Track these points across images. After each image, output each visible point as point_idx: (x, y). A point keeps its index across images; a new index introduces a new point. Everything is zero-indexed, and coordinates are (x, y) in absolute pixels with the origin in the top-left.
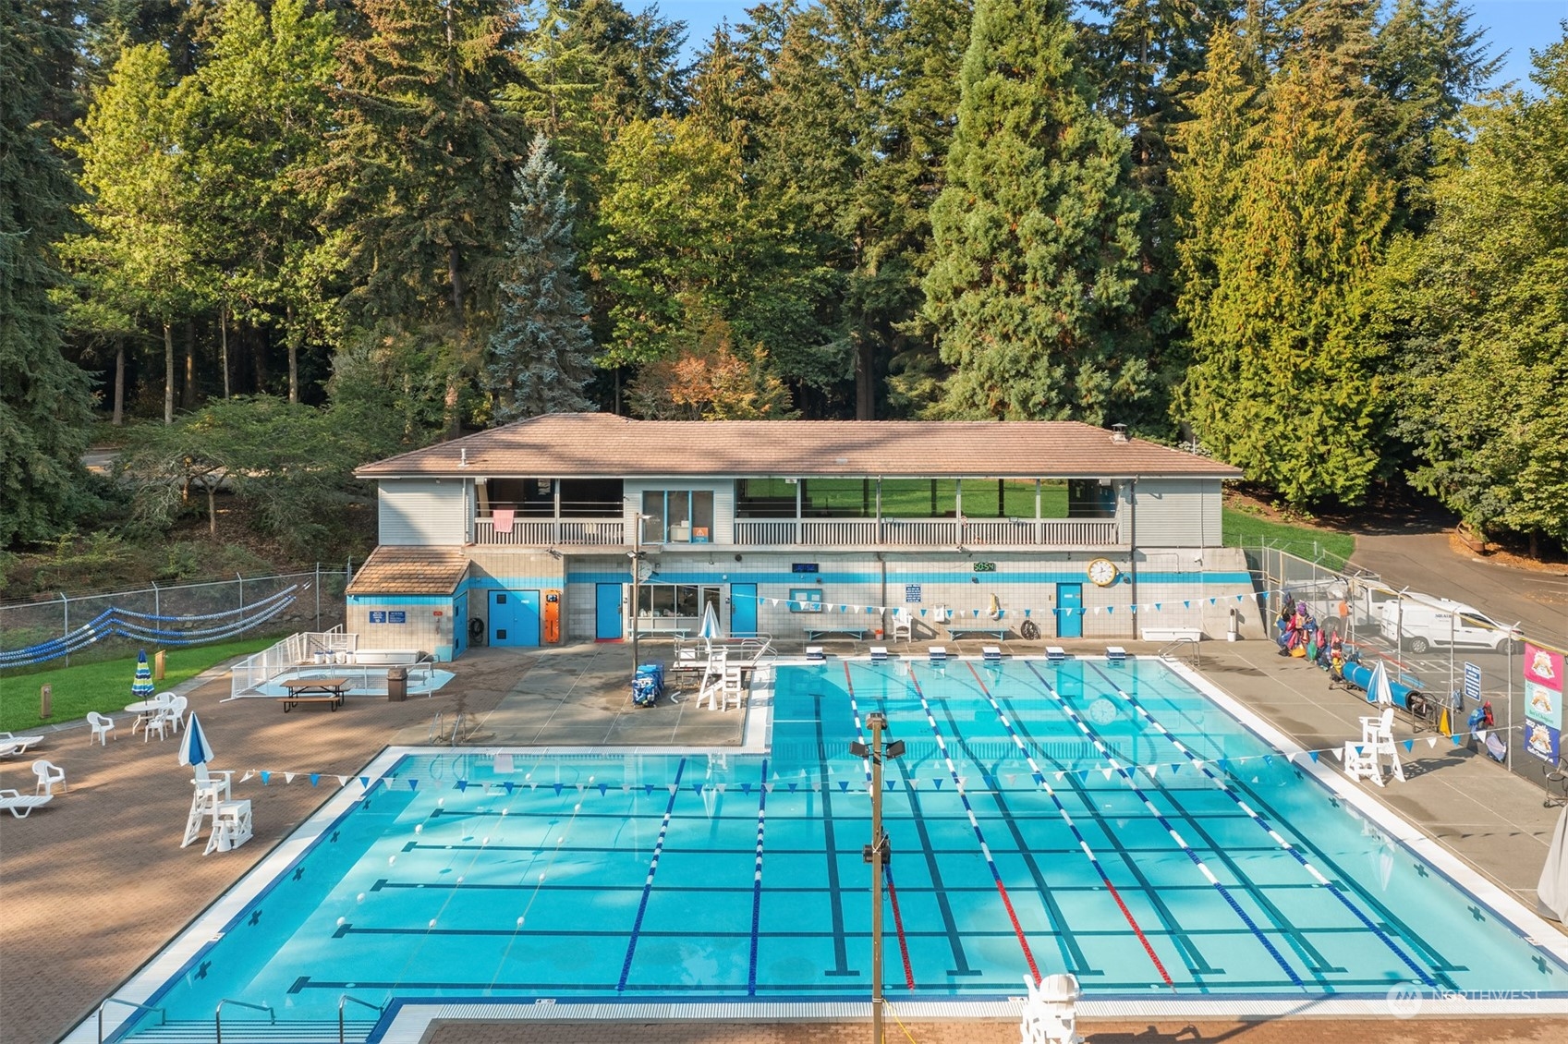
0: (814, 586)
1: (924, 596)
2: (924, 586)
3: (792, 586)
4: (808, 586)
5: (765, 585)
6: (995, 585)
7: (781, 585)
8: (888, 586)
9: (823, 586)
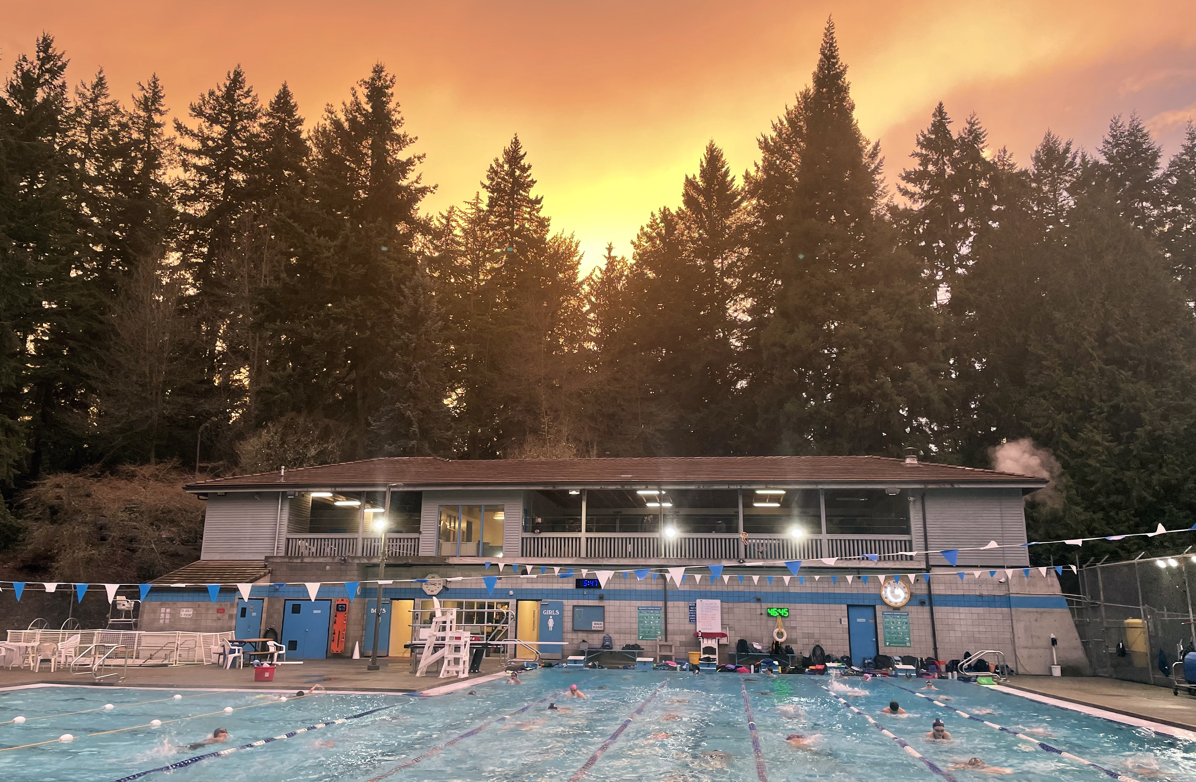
0: (597, 603)
3: (575, 602)
7: (565, 602)
8: (670, 604)
9: (605, 603)
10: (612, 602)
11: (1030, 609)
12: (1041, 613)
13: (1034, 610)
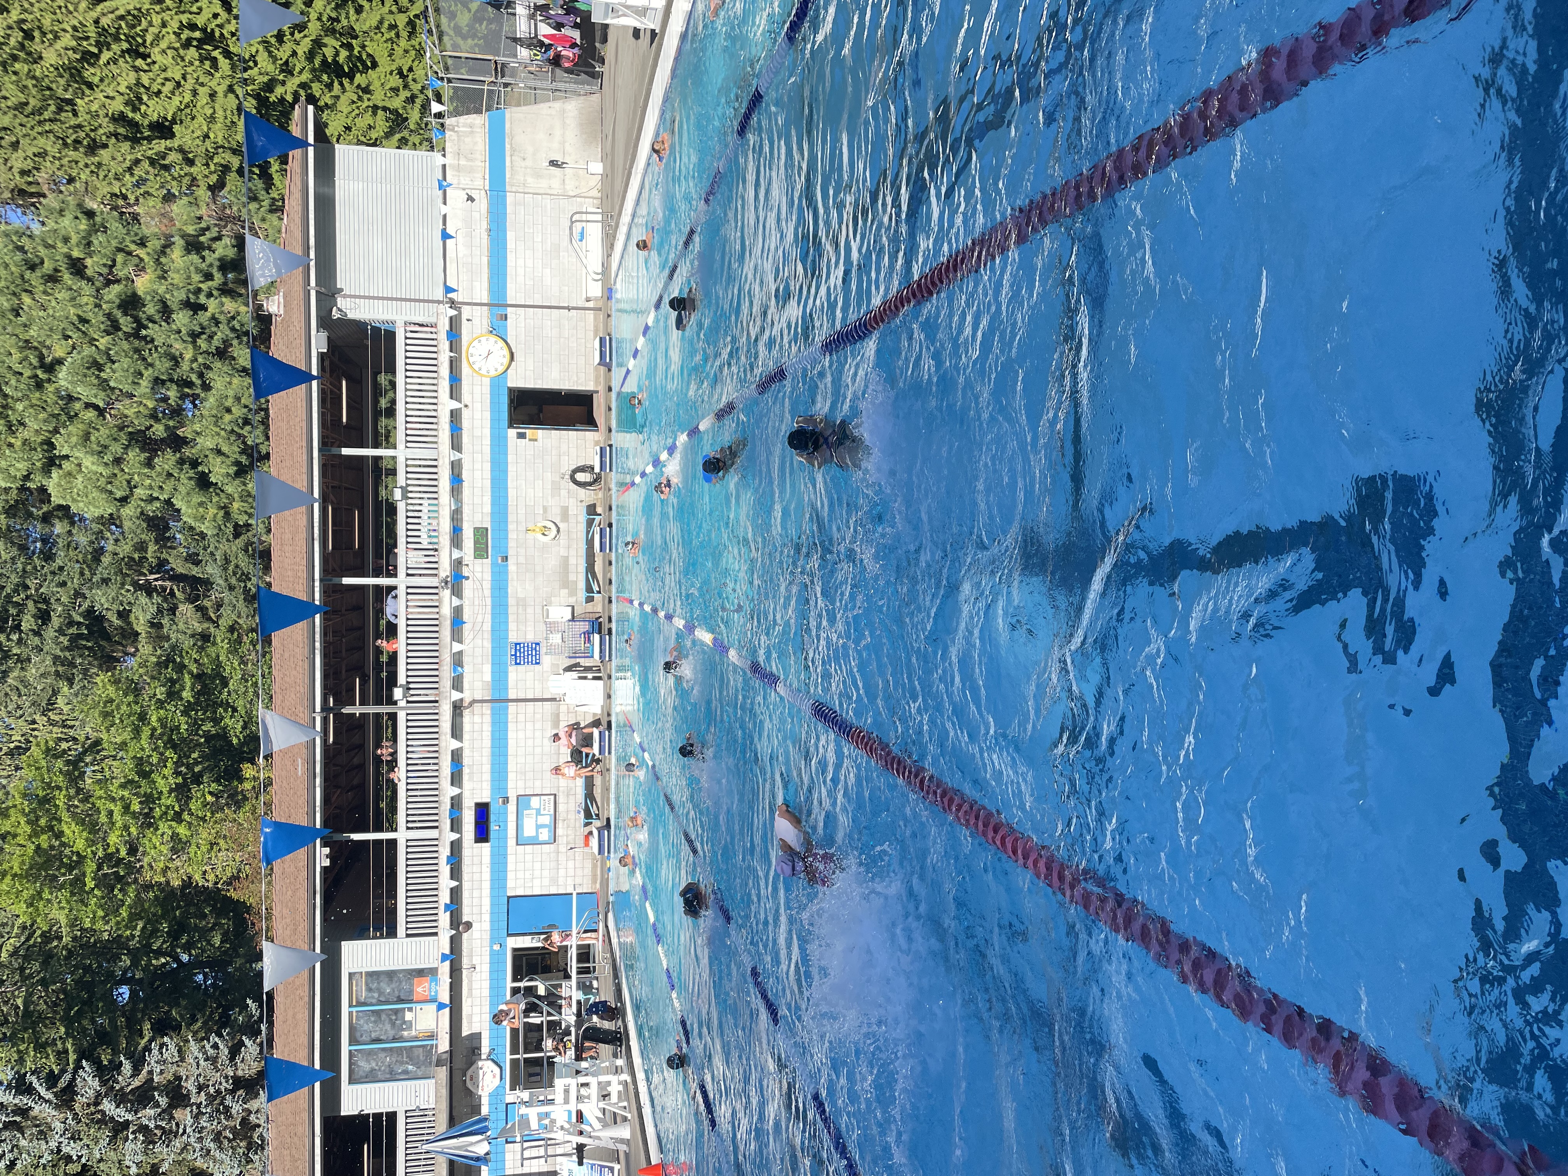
0: (512, 807)
1: (530, 638)
2: (513, 637)
3: (511, 842)
4: (512, 817)
5: (510, 884)
6: (511, 527)
7: (511, 859)
8: (512, 695)
9: (512, 795)
10: (511, 784)
11: (508, 163)
12: (513, 150)
13: (508, 159)
